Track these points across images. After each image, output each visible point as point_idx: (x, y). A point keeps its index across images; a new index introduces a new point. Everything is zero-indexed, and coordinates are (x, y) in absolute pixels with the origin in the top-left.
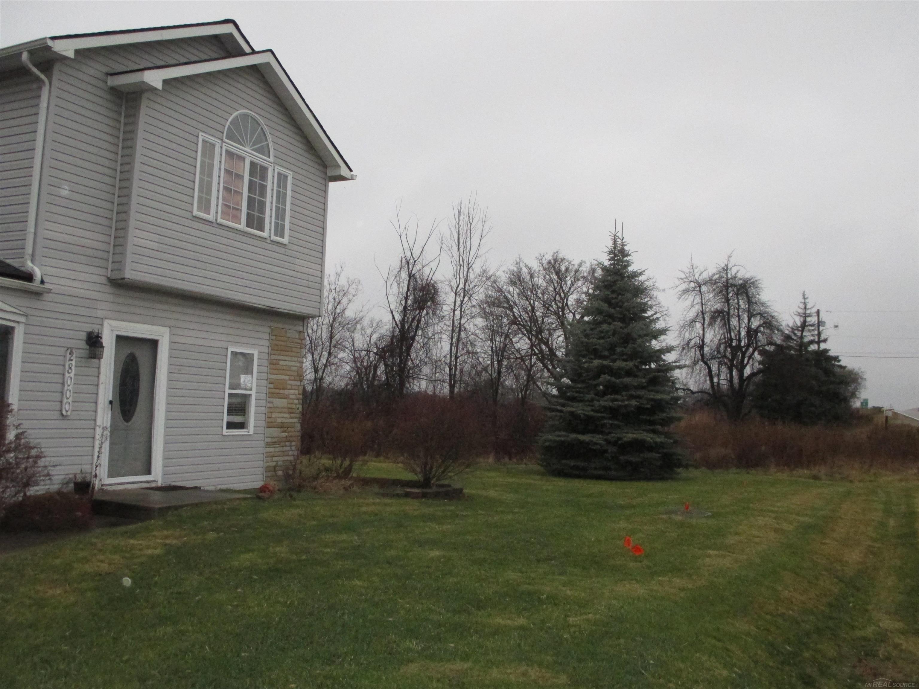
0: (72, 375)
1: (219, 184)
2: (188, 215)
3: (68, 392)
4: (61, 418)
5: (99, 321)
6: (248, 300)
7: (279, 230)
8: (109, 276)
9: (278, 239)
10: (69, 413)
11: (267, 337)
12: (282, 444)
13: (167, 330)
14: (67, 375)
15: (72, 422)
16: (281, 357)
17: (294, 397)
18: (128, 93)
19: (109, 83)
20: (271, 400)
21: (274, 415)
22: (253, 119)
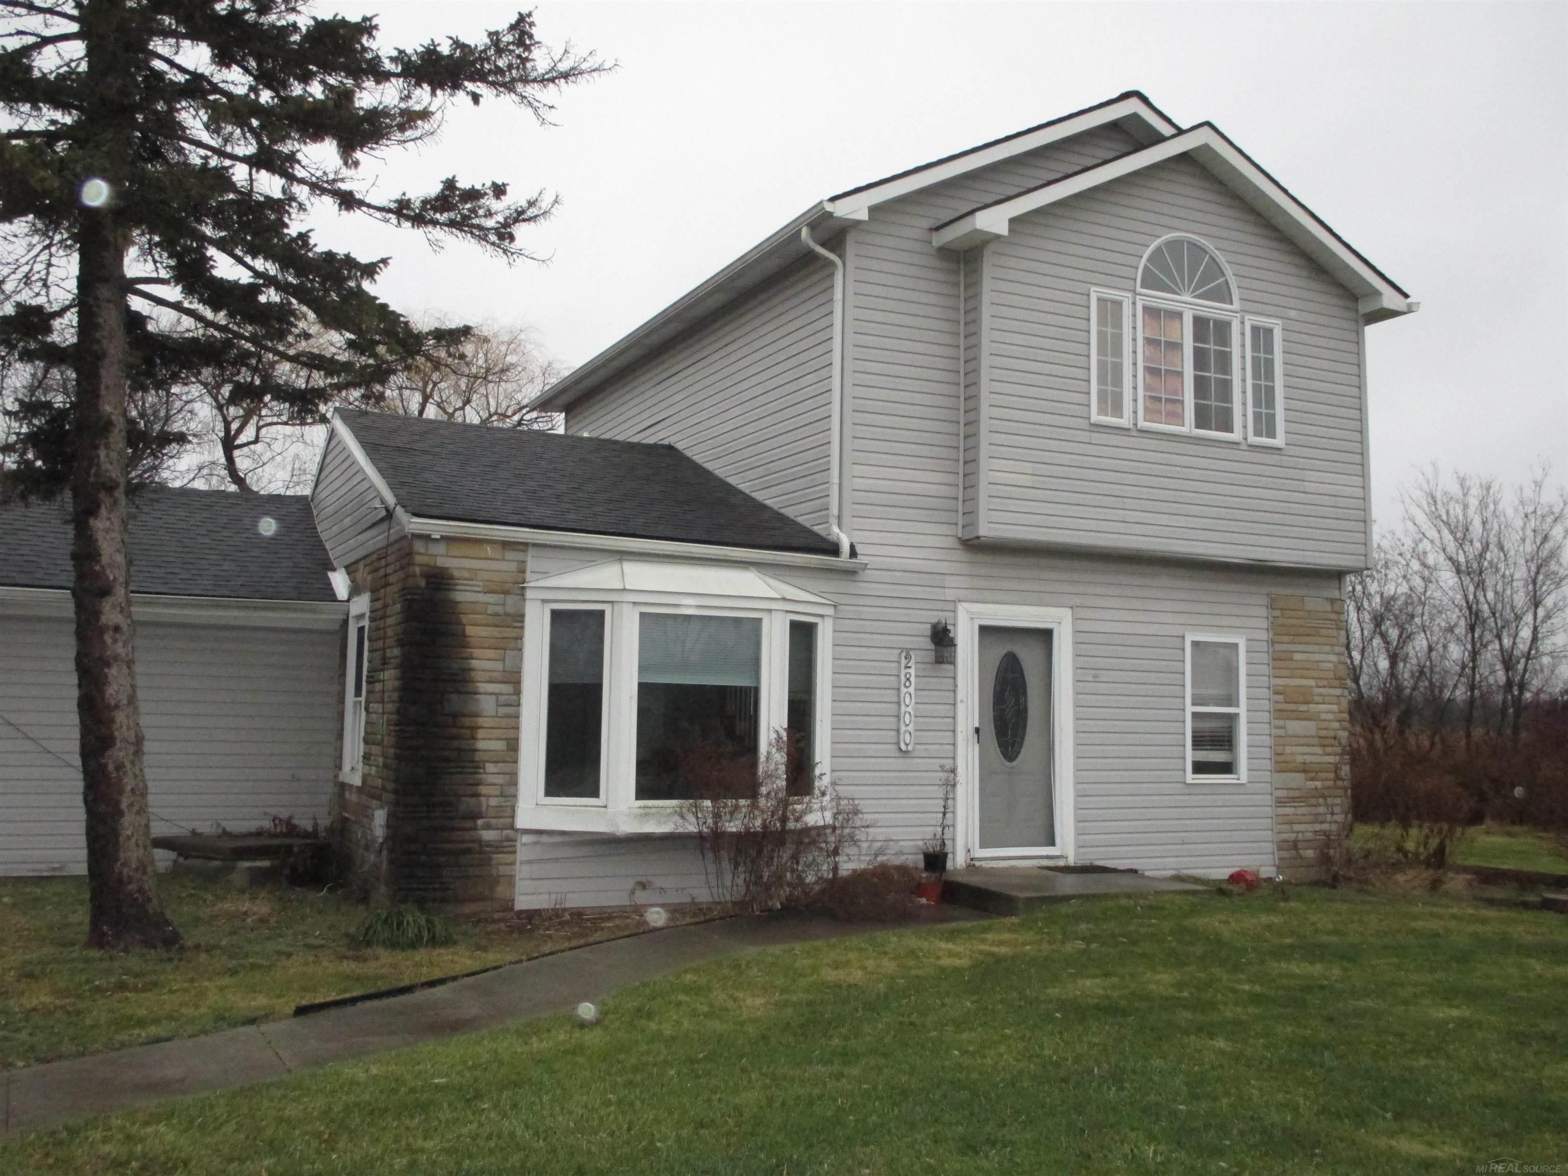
0: (912, 690)
1: (1135, 364)
2: (1083, 424)
3: (907, 715)
4: (898, 754)
5: (950, 606)
6: (1210, 552)
7: (1265, 425)
8: (960, 535)
9: (1264, 441)
10: (910, 748)
11: (1264, 612)
12: (1313, 801)
13: (1069, 612)
14: (904, 690)
15: (916, 760)
16: (1292, 647)
17: (1330, 716)
18: (966, 251)
19: (935, 244)
20: (1281, 723)
21: (1288, 750)
22: (1193, 245)
